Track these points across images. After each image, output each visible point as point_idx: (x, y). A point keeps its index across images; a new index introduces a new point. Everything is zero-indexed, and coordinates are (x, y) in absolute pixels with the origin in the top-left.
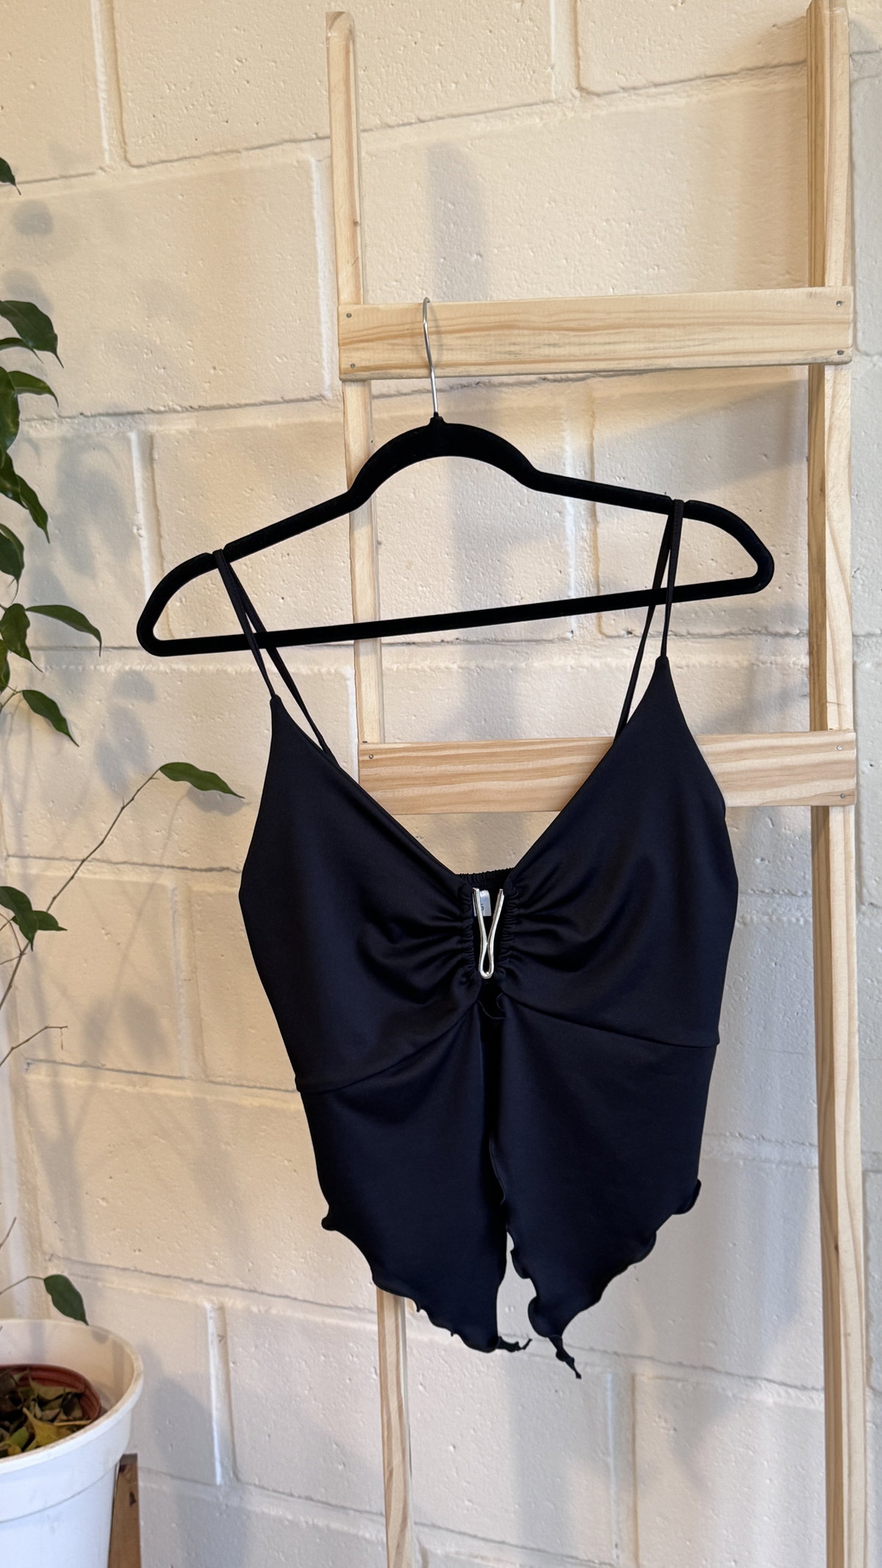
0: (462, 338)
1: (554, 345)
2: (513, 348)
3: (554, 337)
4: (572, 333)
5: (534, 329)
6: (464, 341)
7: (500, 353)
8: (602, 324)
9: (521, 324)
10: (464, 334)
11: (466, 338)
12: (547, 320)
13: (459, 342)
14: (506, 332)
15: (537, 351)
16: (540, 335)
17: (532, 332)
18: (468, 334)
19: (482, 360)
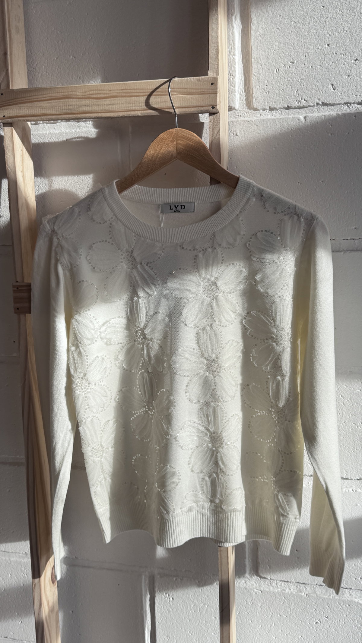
0: (48, 103)
1: (87, 106)
2: (70, 107)
3: (87, 102)
4: (95, 100)
5: (79, 98)
6: (49, 105)
7: (65, 110)
8: (107, 95)
9: (74, 96)
10: (49, 102)
11: (50, 103)
12: (84, 94)
13: (47, 105)
14: (67, 100)
15: (80, 109)
16: (81, 101)
17: (77, 100)
18: (51, 101)
19: (58, 113)
